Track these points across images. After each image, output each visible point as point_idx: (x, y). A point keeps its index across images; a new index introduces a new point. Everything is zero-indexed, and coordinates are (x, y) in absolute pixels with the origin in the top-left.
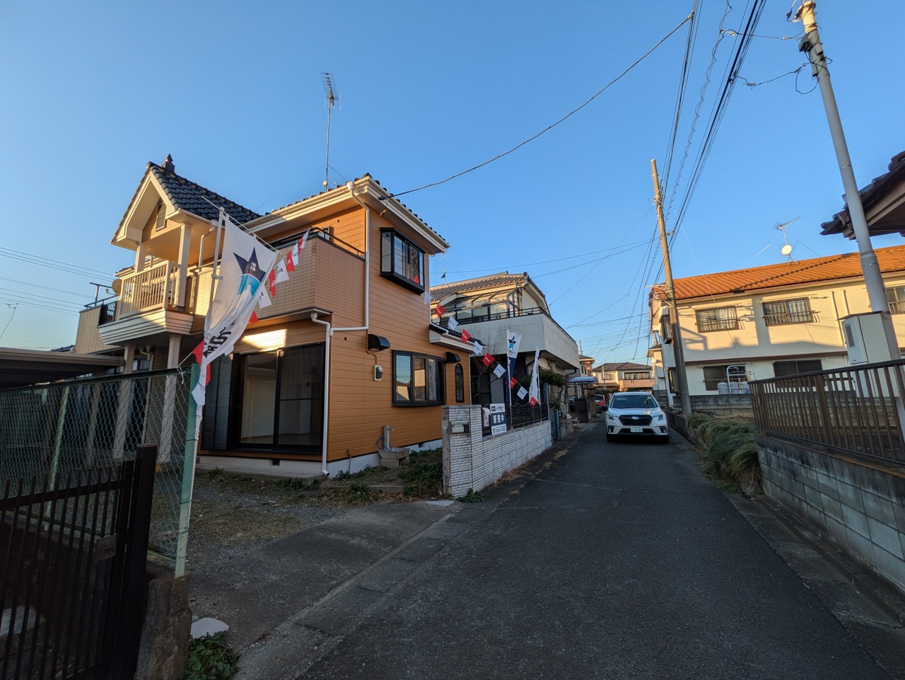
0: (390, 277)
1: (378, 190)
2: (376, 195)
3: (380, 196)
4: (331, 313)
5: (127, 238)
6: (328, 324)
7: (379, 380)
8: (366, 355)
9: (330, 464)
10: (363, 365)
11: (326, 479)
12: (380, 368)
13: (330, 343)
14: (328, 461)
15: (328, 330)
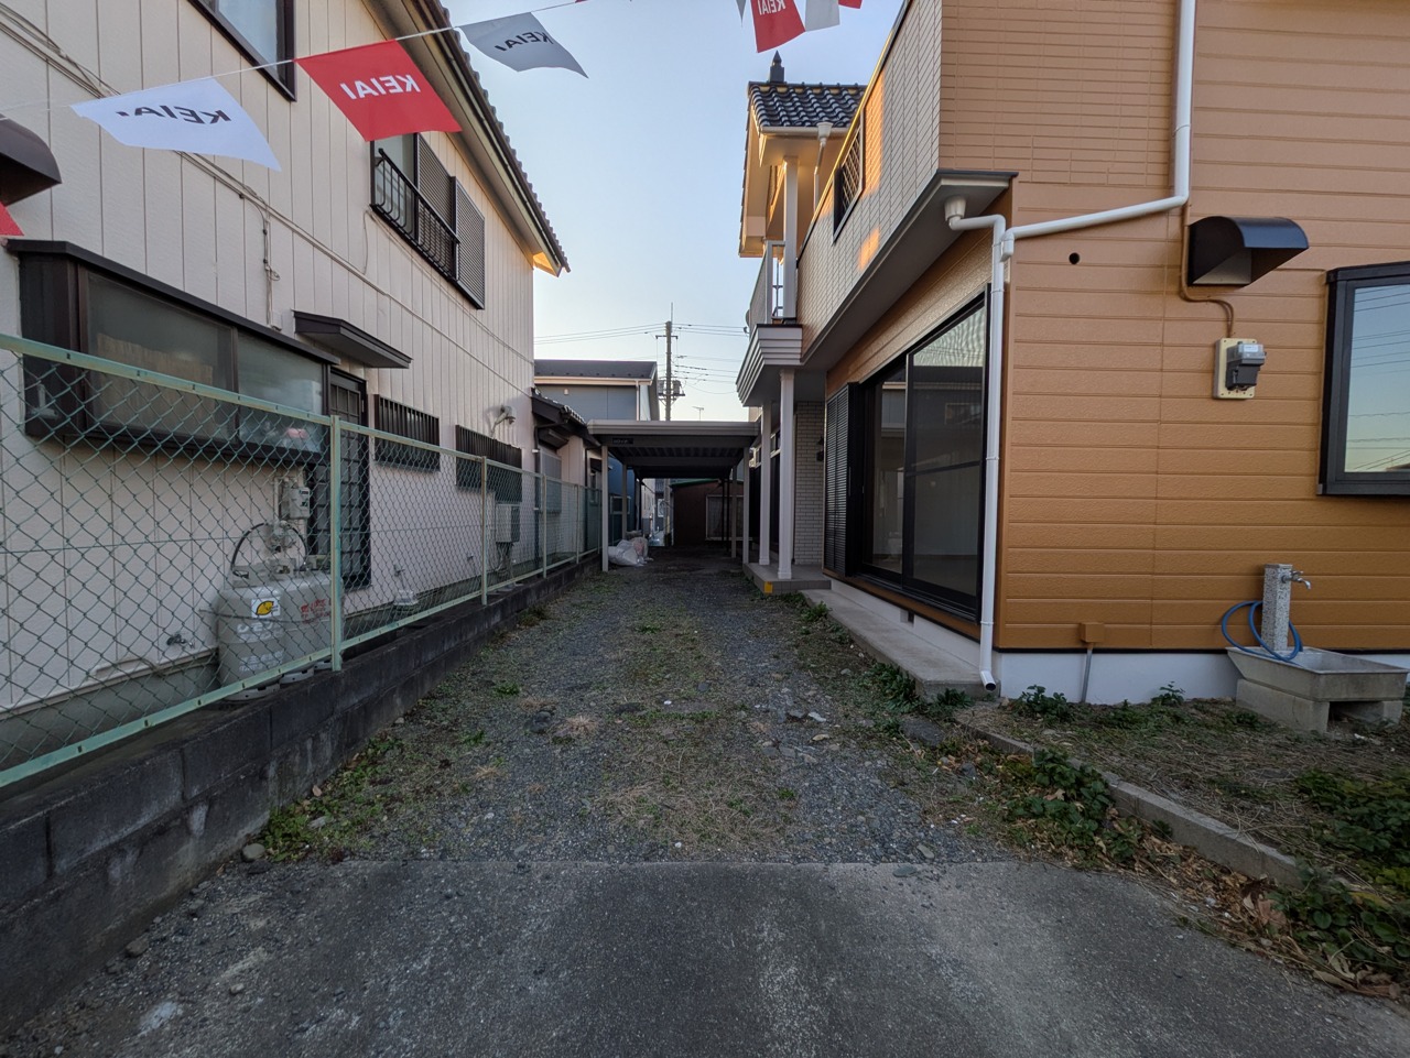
4: (1011, 176)
5: (748, 238)
6: (998, 220)
7: (1240, 395)
8: (1178, 307)
9: (1006, 659)
10: (1162, 345)
11: (989, 698)
12: (1251, 349)
13: (1006, 286)
14: (997, 649)
15: (996, 239)
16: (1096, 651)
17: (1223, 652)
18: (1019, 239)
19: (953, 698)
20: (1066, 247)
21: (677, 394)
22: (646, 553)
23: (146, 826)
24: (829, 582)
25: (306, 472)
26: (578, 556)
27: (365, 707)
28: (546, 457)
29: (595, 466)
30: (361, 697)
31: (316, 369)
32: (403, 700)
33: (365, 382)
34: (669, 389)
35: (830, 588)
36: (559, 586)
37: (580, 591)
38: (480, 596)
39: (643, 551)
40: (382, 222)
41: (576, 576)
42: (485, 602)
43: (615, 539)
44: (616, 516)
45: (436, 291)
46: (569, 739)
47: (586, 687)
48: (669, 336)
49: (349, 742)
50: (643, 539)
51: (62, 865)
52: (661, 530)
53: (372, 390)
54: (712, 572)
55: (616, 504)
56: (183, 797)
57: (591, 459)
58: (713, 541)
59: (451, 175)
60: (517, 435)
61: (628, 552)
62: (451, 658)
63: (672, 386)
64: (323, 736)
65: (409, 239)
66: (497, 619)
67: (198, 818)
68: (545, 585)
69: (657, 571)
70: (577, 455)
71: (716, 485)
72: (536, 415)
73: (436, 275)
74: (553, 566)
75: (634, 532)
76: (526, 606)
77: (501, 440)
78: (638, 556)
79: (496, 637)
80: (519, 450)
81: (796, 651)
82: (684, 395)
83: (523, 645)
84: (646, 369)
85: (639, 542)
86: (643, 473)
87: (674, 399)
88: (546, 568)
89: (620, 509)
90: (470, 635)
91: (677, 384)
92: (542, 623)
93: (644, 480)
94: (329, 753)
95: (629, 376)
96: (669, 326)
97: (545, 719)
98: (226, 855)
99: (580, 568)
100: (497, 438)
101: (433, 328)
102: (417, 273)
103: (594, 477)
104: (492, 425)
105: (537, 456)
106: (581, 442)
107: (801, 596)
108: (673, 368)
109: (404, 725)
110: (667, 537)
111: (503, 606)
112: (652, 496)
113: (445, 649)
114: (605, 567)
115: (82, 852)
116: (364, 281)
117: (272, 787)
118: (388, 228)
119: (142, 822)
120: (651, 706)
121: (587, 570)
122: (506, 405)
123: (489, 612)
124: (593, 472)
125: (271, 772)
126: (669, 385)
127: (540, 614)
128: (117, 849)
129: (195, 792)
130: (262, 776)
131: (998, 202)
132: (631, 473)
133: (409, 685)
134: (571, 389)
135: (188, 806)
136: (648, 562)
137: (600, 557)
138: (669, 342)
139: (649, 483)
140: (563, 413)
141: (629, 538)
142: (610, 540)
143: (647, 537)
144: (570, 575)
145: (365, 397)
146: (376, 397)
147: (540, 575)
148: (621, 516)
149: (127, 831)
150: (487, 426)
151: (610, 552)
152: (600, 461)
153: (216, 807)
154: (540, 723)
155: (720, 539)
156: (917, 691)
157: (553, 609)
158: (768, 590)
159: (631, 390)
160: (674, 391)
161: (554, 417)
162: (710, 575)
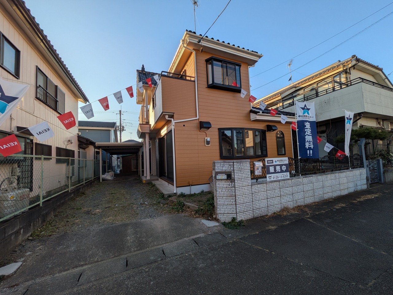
0: (213, 87)
1: (196, 37)
2: (195, 41)
3: (197, 40)
4: (174, 113)
5: (138, 101)
6: (172, 119)
7: (208, 145)
8: (199, 133)
9: (178, 188)
10: (197, 138)
11: (176, 195)
12: (209, 139)
13: (174, 129)
14: (177, 187)
15: (172, 122)
16: (192, 186)
17: (210, 183)
18: (175, 123)
19: (170, 196)
20: (183, 124)
21: (123, 130)
22: (113, 176)
23: (15, 231)
24: (158, 179)
25: (18, 164)
26: (93, 178)
27: (46, 214)
28: (82, 152)
29: (98, 153)
30: (46, 212)
31: (23, 140)
32: (53, 213)
33: (33, 140)
34: (121, 129)
35: (158, 180)
36: (88, 187)
37: (94, 187)
38: (68, 190)
39: (113, 175)
40: (38, 100)
41: (93, 184)
42: (70, 191)
43: (104, 173)
44: (104, 166)
45: (51, 114)
46: (95, 214)
47: (99, 205)
48: (120, 114)
49: (44, 221)
50: (113, 172)
51: (6, 235)
52: (119, 168)
53: (34, 141)
54: (132, 179)
55: (104, 162)
56: (20, 227)
57: (96, 151)
58: (134, 171)
59: (56, 85)
60: (74, 147)
61: (108, 176)
62: (63, 204)
63: (122, 128)
64: (40, 219)
65: (45, 103)
66: (73, 195)
67: (22, 231)
68: (84, 187)
69: (117, 180)
70: (91, 150)
71: (134, 156)
72: (79, 141)
73: (51, 110)
74: (86, 181)
75: (110, 170)
76: (79, 192)
77: (69, 149)
78: (111, 177)
79: (73, 199)
80: (74, 151)
81: (146, 193)
82: (125, 130)
83: (79, 201)
84: (113, 125)
85: (112, 173)
86: (112, 154)
87: (122, 131)
88: (84, 182)
89: (105, 164)
90: (67, 199)
91: (123, 127)
92: (84, 196)
93: (113, 156)
94: (40, 222)
95: (108, 127)
96: (120, 111)
97: (89, 212)
98: (25, 239)
99: (94, 182)
100: (67, 148)
101: (50, 123)
102: (47, 110)
103: (97, 156)
104: (66, 145)
105: (79, 152)
106: (93, 147)
107: (151, 182)
108: (122, 123)
109: (54, 218)
110: (121, 171)
111: (74, 192)
112: (116, 160)
113: (61, 202)
114: (101, 180)
115: (8, 234)
116: (33, 115)
117: (32, 227)
118: (39, 101)
119: (15, 230)
120: (113, 206)
121: (95, 182)
122: (70, 139)
123: (71, 193)
124: (96, 154)
125: (32, 225)
126: (121, 127)
127: (84, 194)
128: (12, 234)
129: (21, 227)
130: (31, 226)
131: (172, 116)
132: (109, 154)
133: (54, 210)
134: (89, 130)
135: (20, 229)
136: (114, 178)
137: (99, 178)
138: (120, 116)
139: (115, 157)
140: (87, 140)
141: (108, 172)
142: (102, 173)
143: (114, 171)
144: (91, 184)
145: (33, 143)
146: (36, 143)
147: (83, 184)
148: (106, 166)
149: (13, 232)
150: (64, 145)
151: (102, 176)
152: (99, 152)
153: (24, 230)
154: (88, 213)
155: (136, 170)
156: (164, 196)
157: (87, 192)
158: (144, 182)
159: (109, 131)
160: (122, 129)
161: (85, 141)
162: (131, 180)
